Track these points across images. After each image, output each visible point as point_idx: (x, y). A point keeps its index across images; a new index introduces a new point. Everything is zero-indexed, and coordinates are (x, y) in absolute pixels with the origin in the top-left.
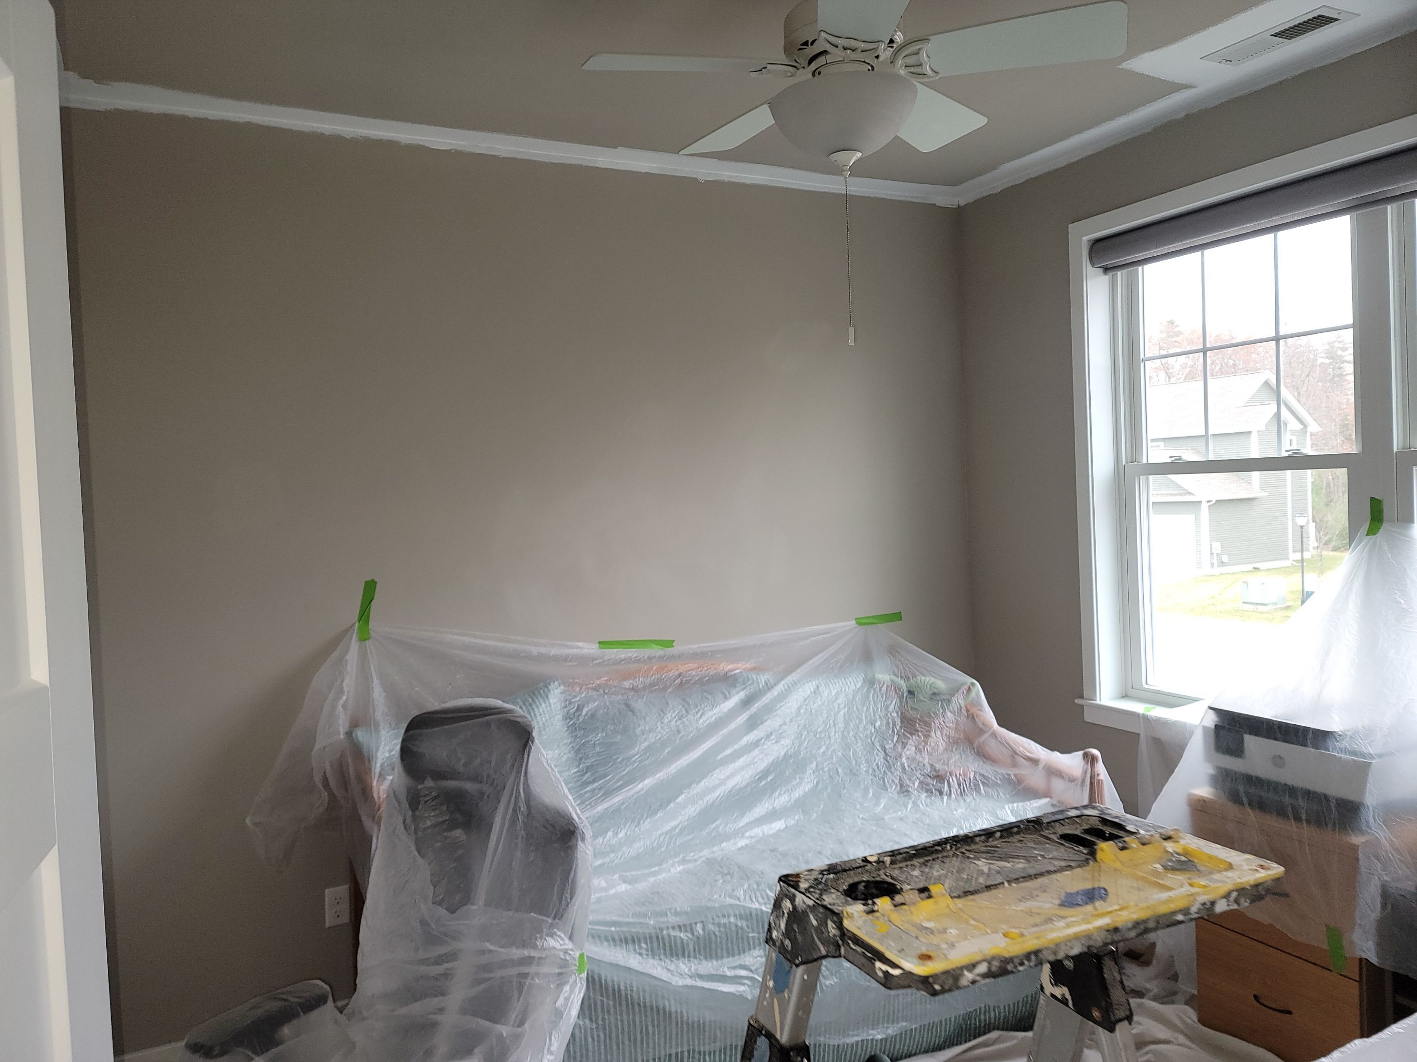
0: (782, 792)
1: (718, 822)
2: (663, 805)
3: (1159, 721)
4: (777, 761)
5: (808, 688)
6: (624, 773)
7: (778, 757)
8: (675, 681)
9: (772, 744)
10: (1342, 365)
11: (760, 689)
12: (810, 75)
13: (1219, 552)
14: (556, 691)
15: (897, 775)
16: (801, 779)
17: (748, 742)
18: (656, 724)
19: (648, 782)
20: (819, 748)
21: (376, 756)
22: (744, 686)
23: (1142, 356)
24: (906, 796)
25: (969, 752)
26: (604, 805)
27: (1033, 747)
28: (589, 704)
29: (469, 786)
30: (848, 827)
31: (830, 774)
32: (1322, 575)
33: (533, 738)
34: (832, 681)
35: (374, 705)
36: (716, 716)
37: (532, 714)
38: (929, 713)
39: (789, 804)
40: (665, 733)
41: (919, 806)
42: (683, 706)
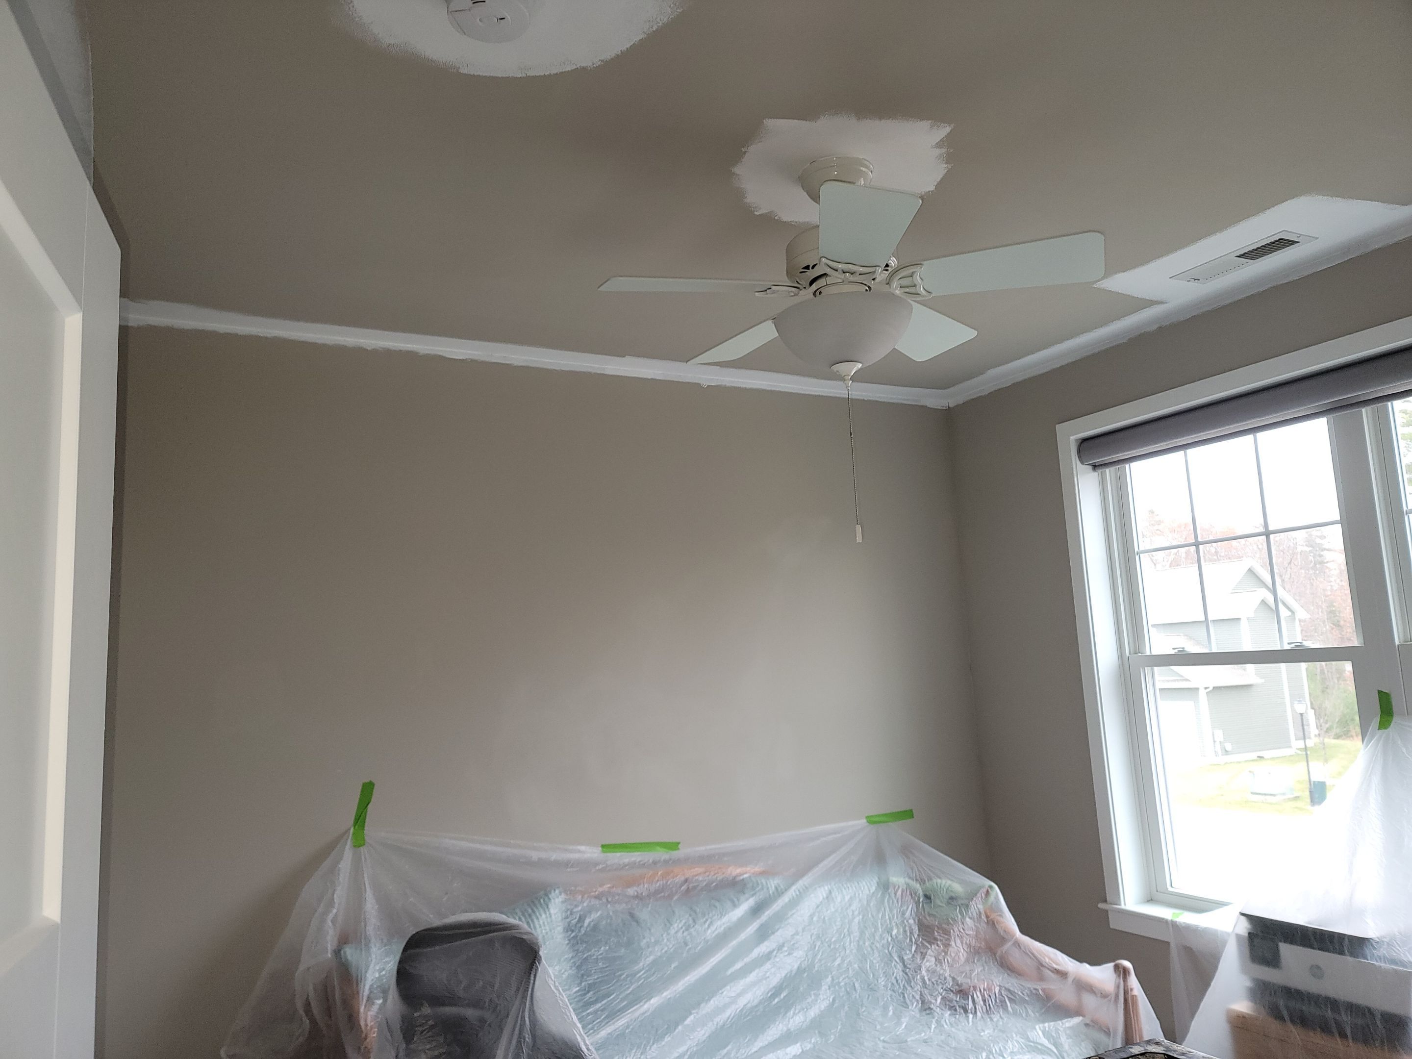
0: (797, 1011)
1: (730, 1047)
2: (672, 1026)
3: (1188, 928)
4: (790, 976)
5: (821, 893)
6: (629, 992)
7: (791, 971)
8: (681, 887)
9: (785, 956)
10: (1322, 553)
11: (770, 895)
12: (812, 295)
13: (1222, 740)
14: (557, 900)
15: (918, 990)
16: (817, 995)
17: (759, 954)
18: (662, 935)
19: (655, 1002)
20: (834, 960)
21: (365, 976)
22: (754, 892)
23: (1136, 549)
24: (928, 1014)
25: (991, 963)
26: (608, 1029)
27: (1060, 958)
28: (591, 914)
29: (470, 1013)
30: (868, 1052)
31: (846, 990)
32: (1327, 763)
33: (541, 957)
34: (845, 885)
35: (365, 919)
36: (725, 926)
37: (532, 925)
38: (948, 919)
39: (804, 1026)
40: (671, 946)
41: (943, 1026)
42: (690, 915)
